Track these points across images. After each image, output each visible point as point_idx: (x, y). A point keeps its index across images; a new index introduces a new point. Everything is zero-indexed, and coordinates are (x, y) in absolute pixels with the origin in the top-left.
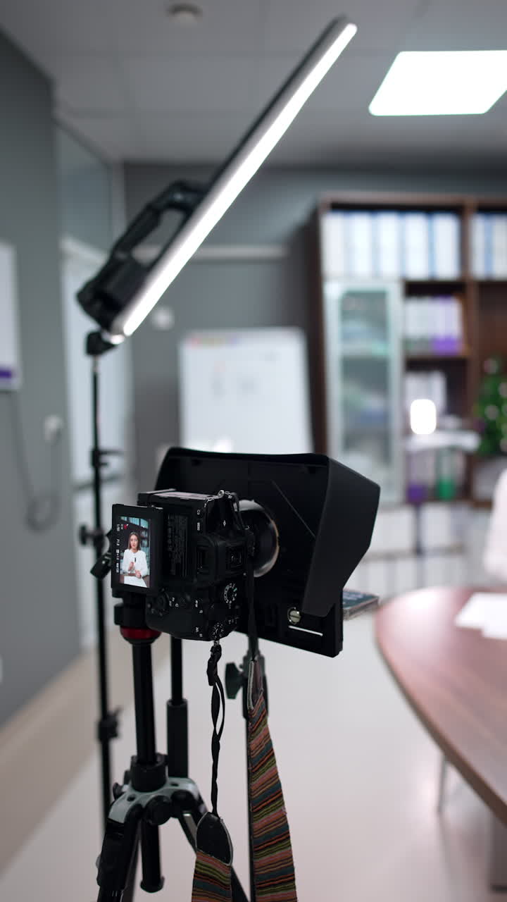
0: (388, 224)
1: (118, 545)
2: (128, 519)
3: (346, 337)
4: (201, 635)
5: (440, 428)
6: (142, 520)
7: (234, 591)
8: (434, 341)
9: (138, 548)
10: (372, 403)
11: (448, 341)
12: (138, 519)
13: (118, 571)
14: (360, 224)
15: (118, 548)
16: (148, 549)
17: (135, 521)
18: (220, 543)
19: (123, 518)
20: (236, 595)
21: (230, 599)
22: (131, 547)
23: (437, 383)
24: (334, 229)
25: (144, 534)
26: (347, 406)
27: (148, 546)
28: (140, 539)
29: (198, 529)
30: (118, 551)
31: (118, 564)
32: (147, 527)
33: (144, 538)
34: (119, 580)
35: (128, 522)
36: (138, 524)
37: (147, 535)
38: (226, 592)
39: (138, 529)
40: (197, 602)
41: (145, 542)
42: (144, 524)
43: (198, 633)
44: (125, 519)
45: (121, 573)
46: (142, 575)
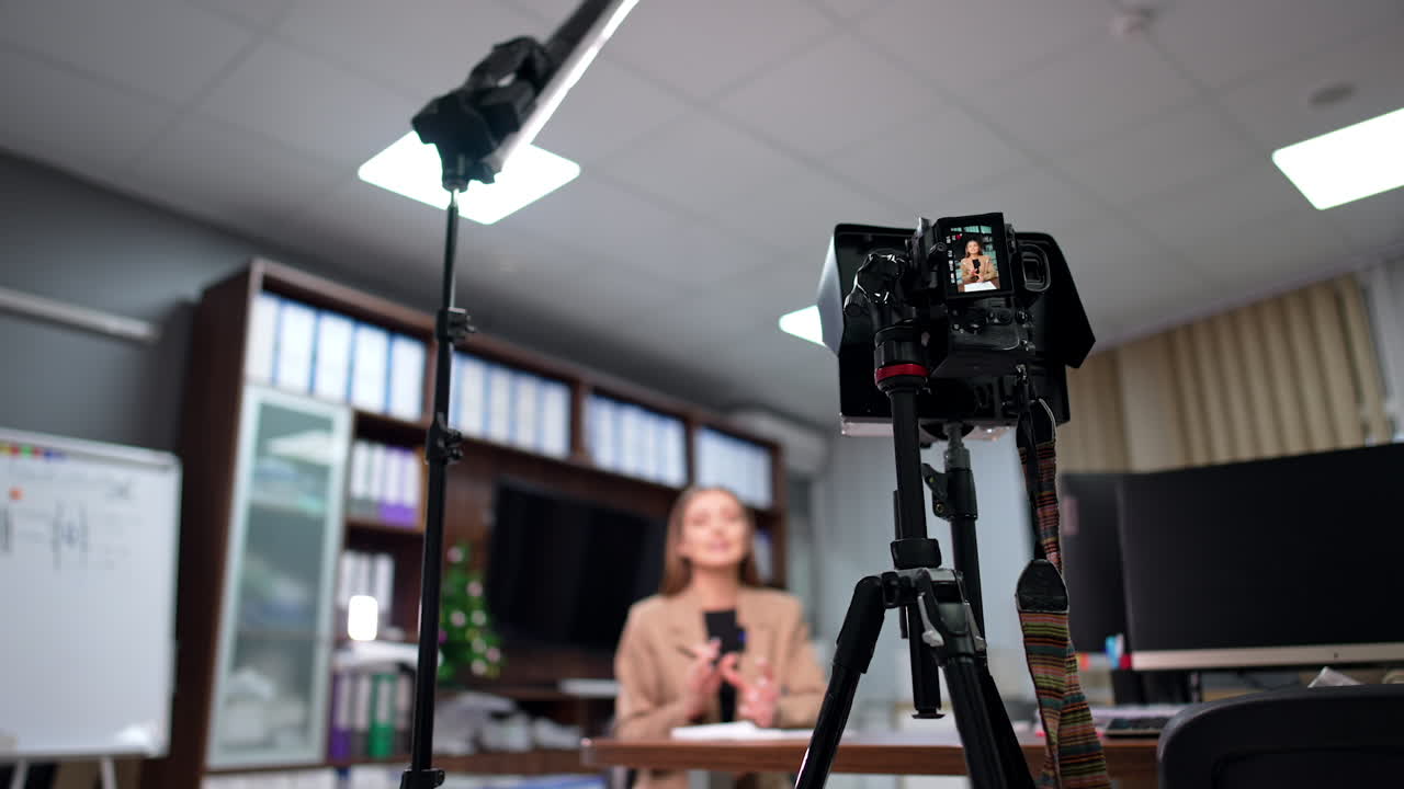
0: (336, 330)
1: (952, 256)
2: (962, 229)
3: (260, 476)
5: (380, 638)
8: (382, 505)
9: (980, 254)
10: (286, 592)
11: (400, 508)
12: (977, 227)
14: (298, 320)
15: (952, 259)
17: (972, 229)
19: (954, 229)
22: (968, 255)
23: (384, 568)
24: (264, 314)
26: (249, 593)
27: (994, 249)
30: (951, 262)
32: (989, 232)
35: (963, 232)
44: (958, 229)
45: (959, 282)
46: (990, 279)
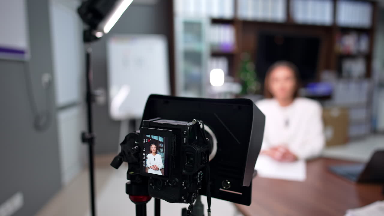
1: (144, 151)
2: (150, 136)
3: (186, 41)
4: (185, 201)
6: (159, 137)
7: (201, 175)
9: (156, 153)
10: (195, 71)
12: (157, 137)
13: (144, 166)
15: (145, 152)
16: (163, 154)
17: (155, 137)
18: (198, 149)
19: (147, 136)
20: (202, 177)
21: (200, 180)
22: (151, 152)
25: (161, 145)
27: (163, 152)
28: (158, 148)
29: (185, 142)
30: (144, 154)
31: (144, 162)
32: (163, 141)
33: (161, 148)
34: (145, 171)
35: (151, 138)
36: (157, 139)
37: (162, 146)
38: (199, 176)
39: (157, 142)
40: (183, 183)
41: (162, 150)
42: (161, 139)
43: (184, 200)
44: (149, 136)
45: (146, 167)
46: (160, 168)
